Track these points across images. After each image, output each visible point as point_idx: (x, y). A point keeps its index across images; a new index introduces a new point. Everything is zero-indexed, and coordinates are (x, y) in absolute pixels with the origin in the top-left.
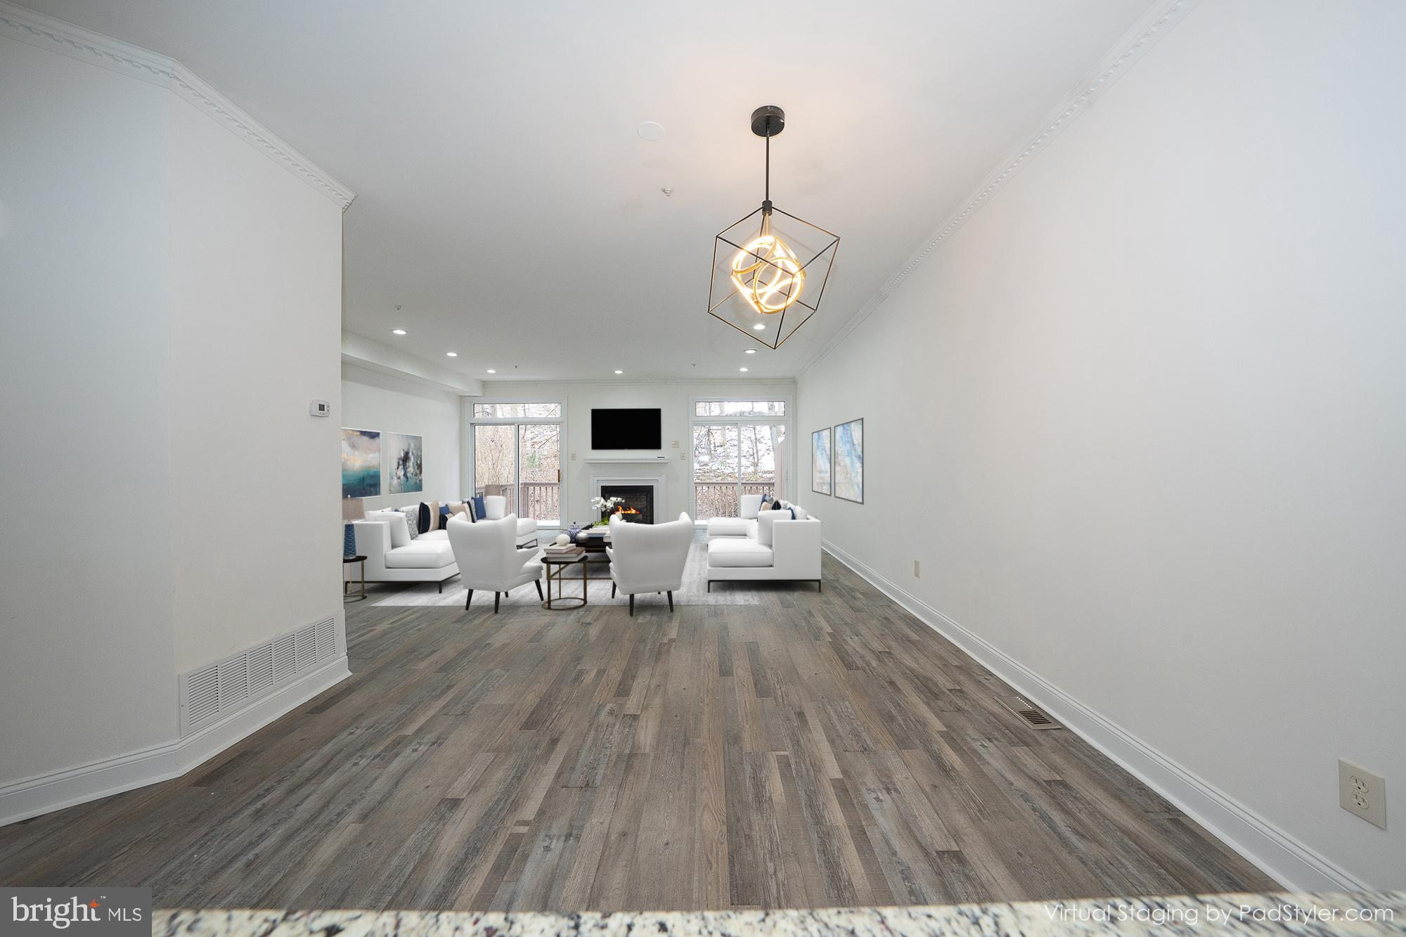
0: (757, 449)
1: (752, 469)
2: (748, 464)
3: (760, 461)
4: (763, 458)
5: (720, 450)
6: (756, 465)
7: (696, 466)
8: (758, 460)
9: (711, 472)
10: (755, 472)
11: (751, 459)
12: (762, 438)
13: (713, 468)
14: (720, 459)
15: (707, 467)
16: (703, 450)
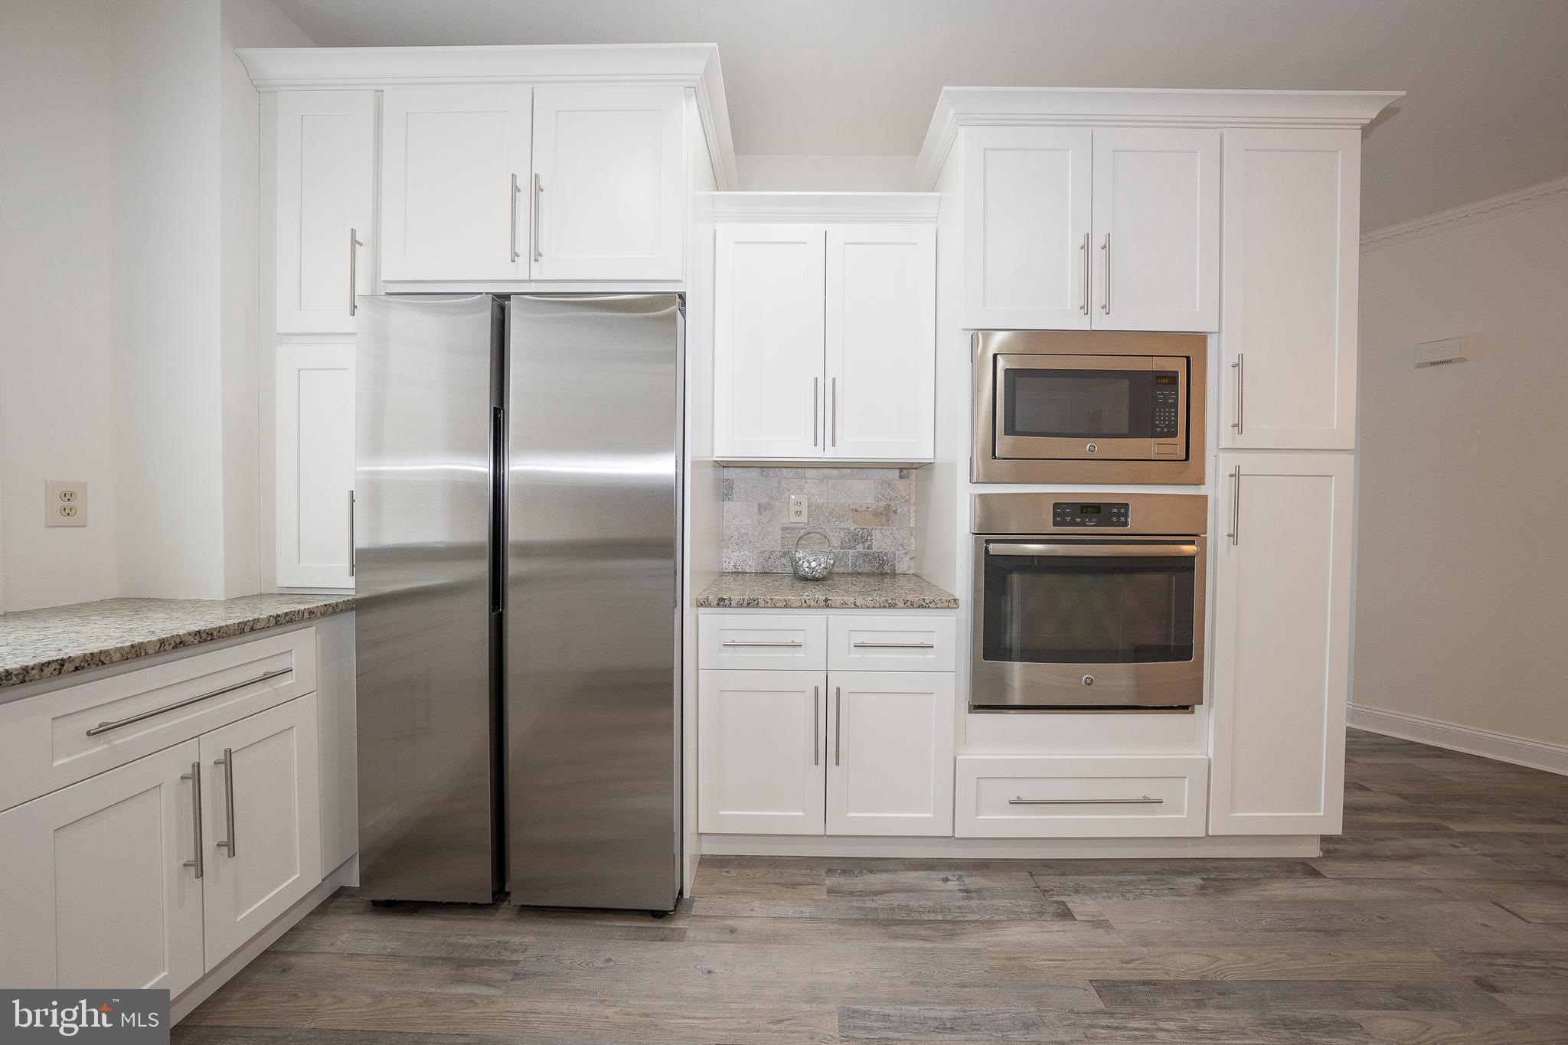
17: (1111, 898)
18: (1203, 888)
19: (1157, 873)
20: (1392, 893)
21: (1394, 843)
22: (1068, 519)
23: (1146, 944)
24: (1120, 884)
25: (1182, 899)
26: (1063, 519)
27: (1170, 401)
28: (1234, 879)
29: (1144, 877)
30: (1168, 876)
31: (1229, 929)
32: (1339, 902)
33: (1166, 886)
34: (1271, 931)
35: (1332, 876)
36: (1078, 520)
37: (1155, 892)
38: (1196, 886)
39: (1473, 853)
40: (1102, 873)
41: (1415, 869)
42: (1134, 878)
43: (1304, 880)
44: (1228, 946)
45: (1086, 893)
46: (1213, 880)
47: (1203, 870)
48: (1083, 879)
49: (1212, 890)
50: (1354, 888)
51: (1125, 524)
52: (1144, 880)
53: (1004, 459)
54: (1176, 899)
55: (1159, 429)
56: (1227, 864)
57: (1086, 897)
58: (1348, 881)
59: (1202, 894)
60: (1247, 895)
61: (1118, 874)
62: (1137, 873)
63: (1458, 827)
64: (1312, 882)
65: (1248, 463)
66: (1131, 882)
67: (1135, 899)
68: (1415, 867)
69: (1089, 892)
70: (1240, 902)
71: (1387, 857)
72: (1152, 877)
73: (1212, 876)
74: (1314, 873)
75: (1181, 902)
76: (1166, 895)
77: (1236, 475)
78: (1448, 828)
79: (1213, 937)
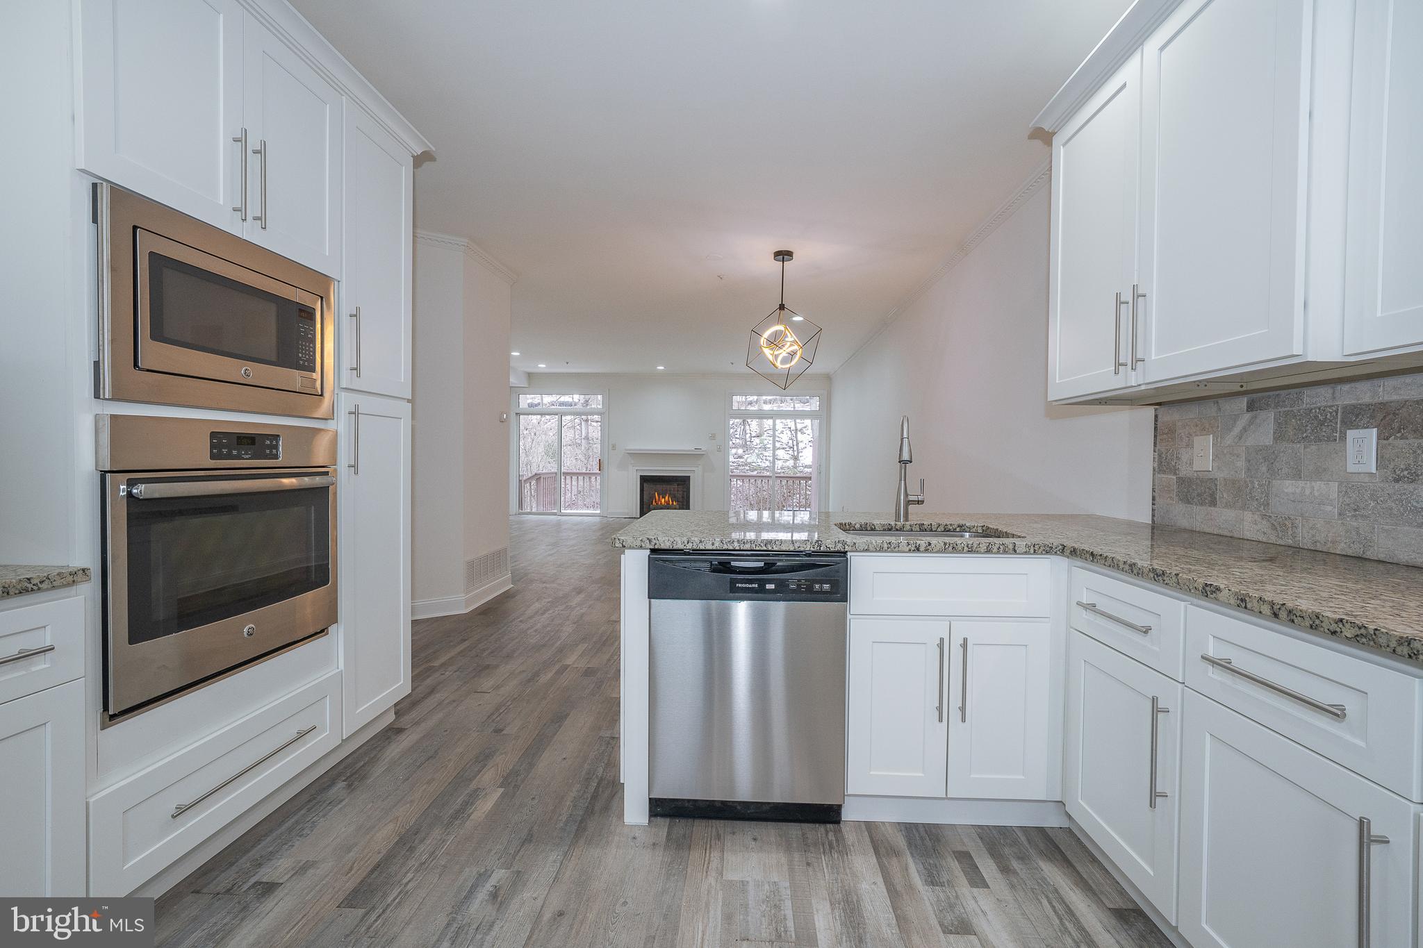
0: (797, 441)
1: (791, 463)
2: (787, 457)
3: (800, 454)
4: (804, 451)
5: (757, 441)
6: (796, 458)
7: (731, 459)
8: (798, 453)
9: (746, 465)
10: (795, 467)
11: (791, 452)
12: (805, 427)
13: (749, 460)
14: (756, 451)
15: (742, 460)
16: (738, 441)
17: (293, 846)
18: (349, 786)
19: (309, 801)
20: (440, 715)
21: (420, 688)
22: (225, 451)
23: (349, 850)
24: (290, 830)
25: (344, 803)
26: (220, 451)
27: (309, 336)
28: (363, 766)
29: (303, 812)
30: (319, 797)
31: (388, 796)
32: (424, 736)
33: (325, 805)
34: (408, 779)
35: (409, 726)
36: (235, 452)
37: (321, 814)
38: (344, 788)
39: (451, 673)
40: (266, 835)
41: (438, 696)
42: (296, 818)
43: (399, 738)
44: (395, 806)
45: (268, 860)
46: (351, 776)
47: (339, 775)
48: (254, 853)
49: (356, 783)
50: (423, 725)
51: (276, 457)
52: (304, 814)
53: (148, 370)
54: (340, 806)
55: (301, 362)
56: (350, 760)
57: (273, 862)
58: (417, 723)
59: (352, 790)
60: (378, 770)
61: (280, 825)
62: (295, 813)
63: (436, 663)
64: (403, 736)
65: (366, 404)
66: (297, 822)
67: (312, 831)
68: (437, 695)
69: (270, 856)
70: (378, 776)
71: (423, 698)
72: (309, 806)
73: (348, 775)
74: (400, 731)
75: (345, 806)
76: (331, 809)
77: (355, 413)
78: (434, 666)
79: (383, 809)
